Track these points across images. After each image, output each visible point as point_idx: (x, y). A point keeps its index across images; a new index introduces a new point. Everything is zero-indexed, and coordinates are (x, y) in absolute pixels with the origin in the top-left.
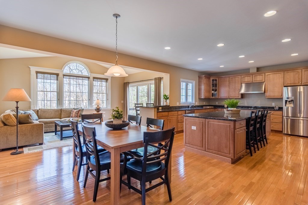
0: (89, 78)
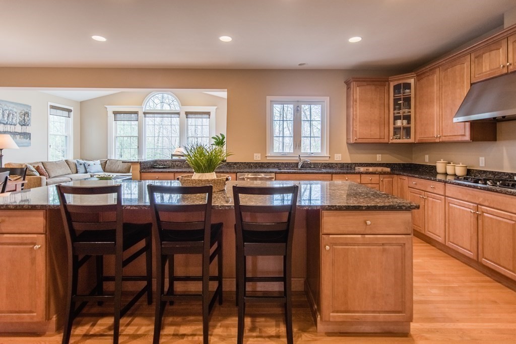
0: (178, 113)
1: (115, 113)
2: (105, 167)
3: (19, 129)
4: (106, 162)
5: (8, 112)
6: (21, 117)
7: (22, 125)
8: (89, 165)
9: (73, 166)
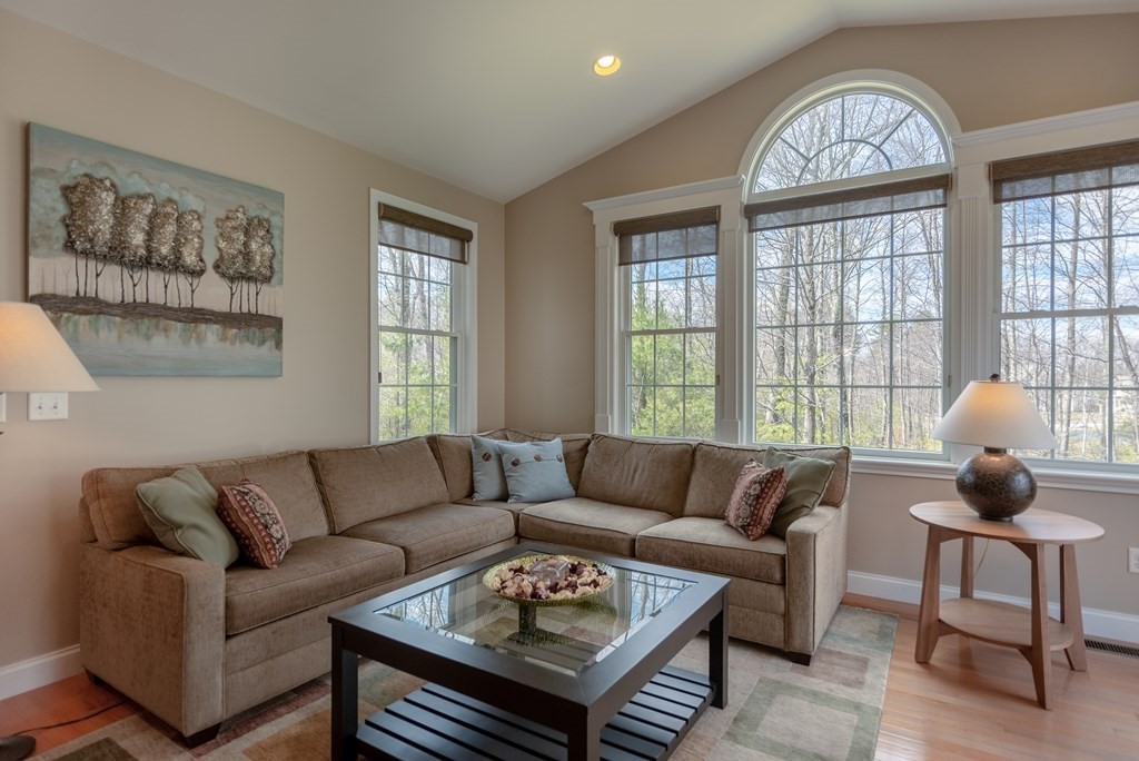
1: (624, 230)
2: (580, 472)
3: (213, 293)
4: (584, 450)
5: (148, 209)
6: (229, 240)
7: (232, 279)
8: (515, 463)
9: (457, 466)
